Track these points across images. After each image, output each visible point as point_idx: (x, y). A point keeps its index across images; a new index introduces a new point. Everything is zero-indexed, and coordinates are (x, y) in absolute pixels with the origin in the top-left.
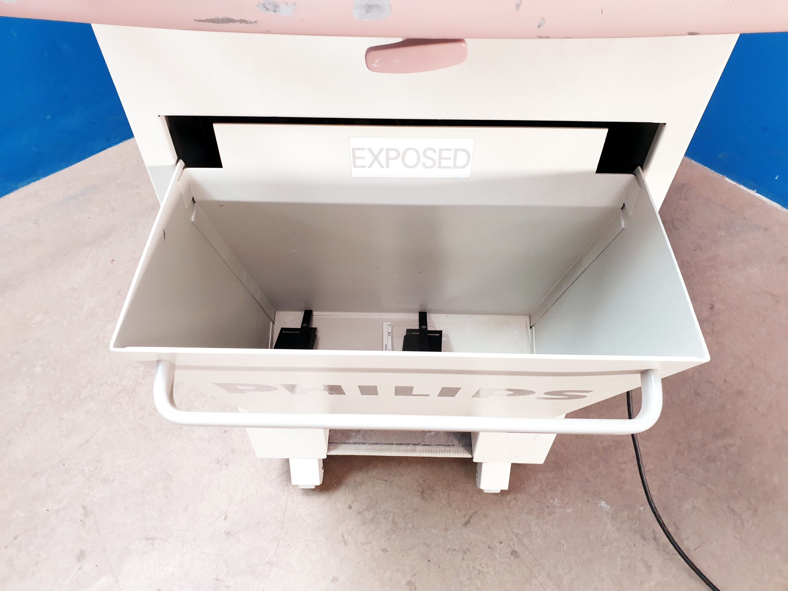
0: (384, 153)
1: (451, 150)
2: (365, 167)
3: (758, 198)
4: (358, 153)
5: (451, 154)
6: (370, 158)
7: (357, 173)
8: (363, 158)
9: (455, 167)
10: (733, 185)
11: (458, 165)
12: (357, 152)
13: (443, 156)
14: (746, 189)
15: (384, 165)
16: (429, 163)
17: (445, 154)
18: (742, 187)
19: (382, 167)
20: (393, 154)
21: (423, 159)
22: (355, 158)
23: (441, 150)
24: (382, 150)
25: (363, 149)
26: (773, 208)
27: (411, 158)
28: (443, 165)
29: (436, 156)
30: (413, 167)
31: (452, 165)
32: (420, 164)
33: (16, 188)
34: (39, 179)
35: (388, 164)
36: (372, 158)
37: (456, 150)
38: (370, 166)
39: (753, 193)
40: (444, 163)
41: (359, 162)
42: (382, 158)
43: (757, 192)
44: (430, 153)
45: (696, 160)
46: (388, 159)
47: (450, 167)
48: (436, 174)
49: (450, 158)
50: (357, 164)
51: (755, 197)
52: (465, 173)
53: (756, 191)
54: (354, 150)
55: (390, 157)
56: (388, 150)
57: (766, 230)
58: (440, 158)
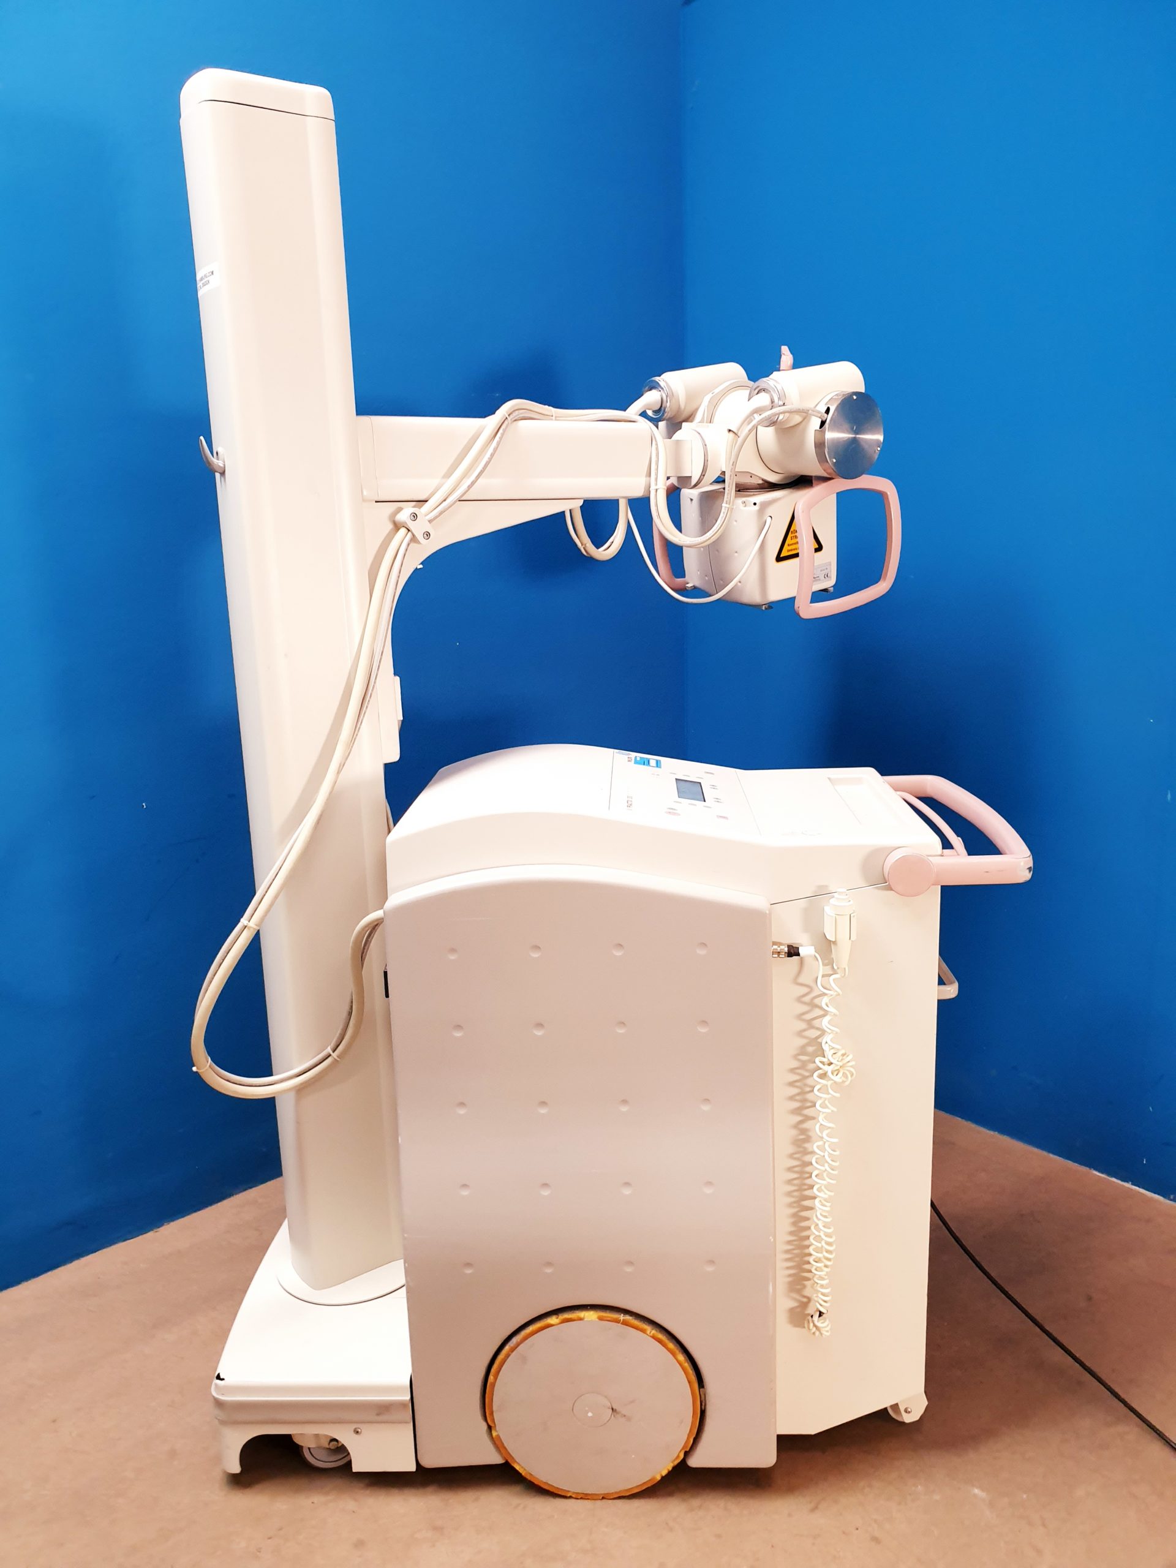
33: (230, 1195)
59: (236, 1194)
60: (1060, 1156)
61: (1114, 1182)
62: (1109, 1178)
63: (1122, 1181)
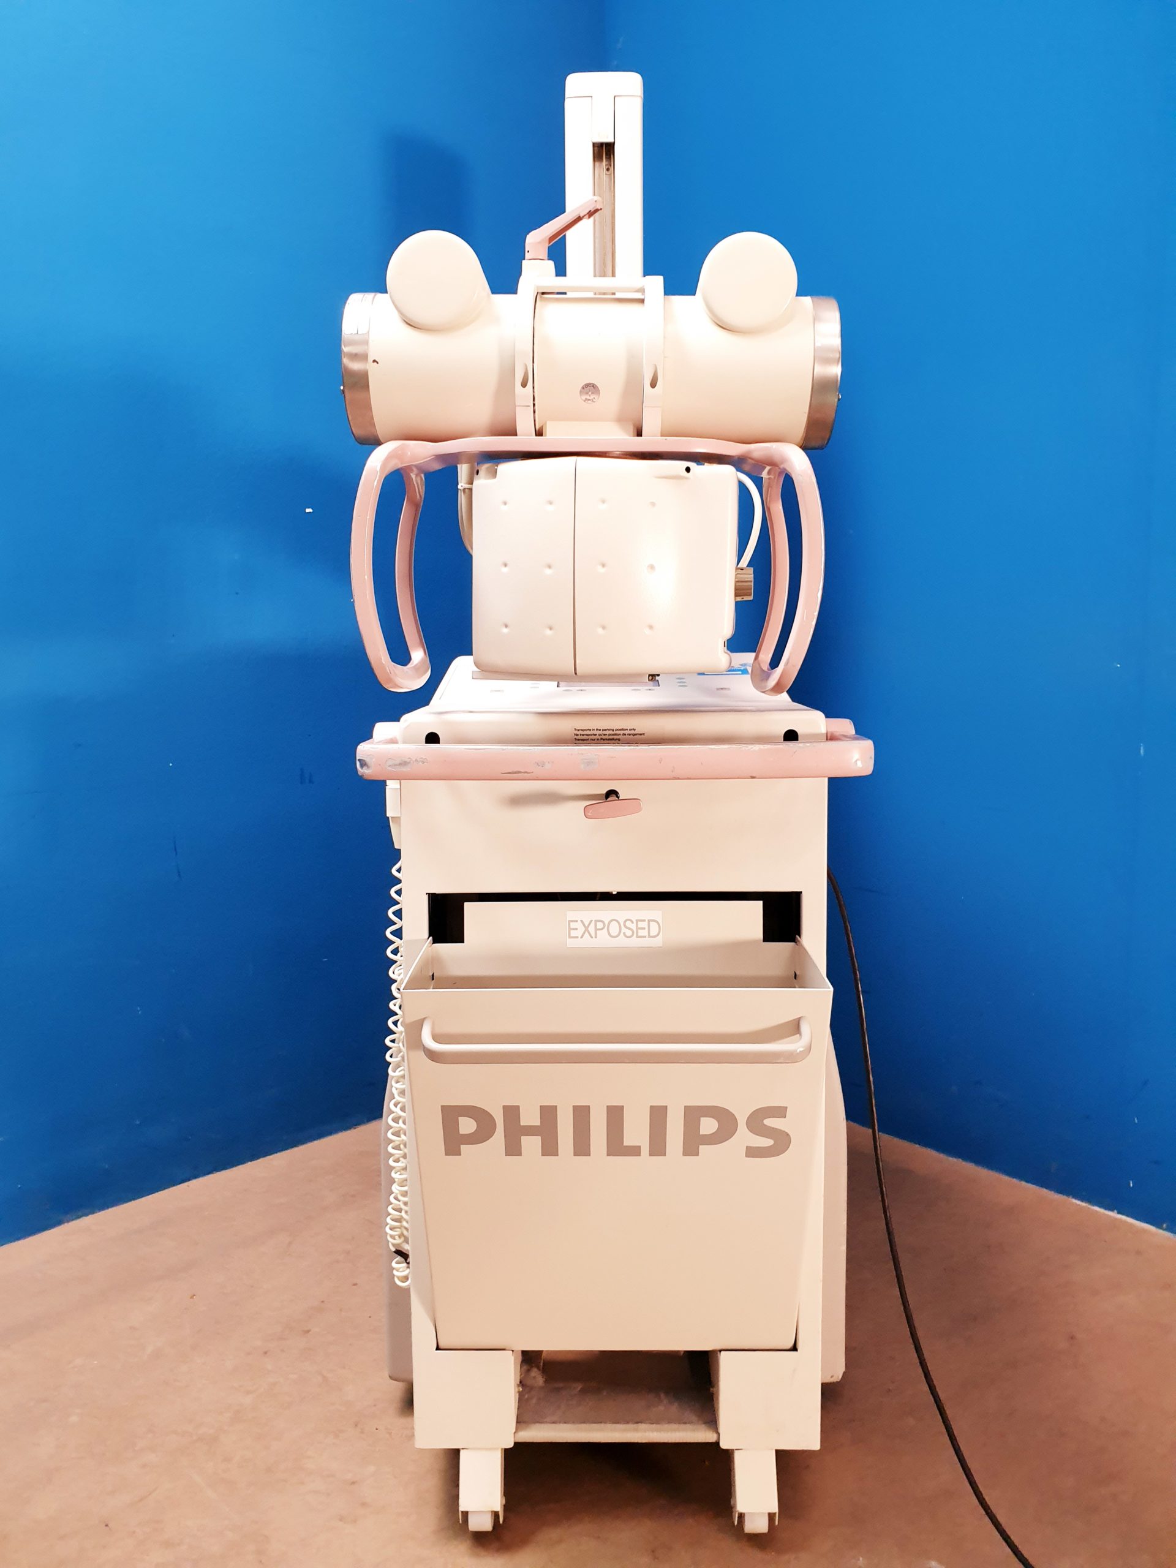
0: (593, 924)
1: (644, 921)
2: (577, 937)
3: (1120, 1220)
4: (573, 925)
5: (645, 924)
6: (582, 929)
7: (571, 943)
8: (577, 929)
9: (650, 936)
10: (1083, 1207)
11: (651, 935)
12: (571, 923)
13: (639, 926)
14: (1102, 1211)
15: (593, 935)
16: (629, 933)
17: (641, 924)
18: (1096, 1208)
19: (592, 937)
20: (600, 925)
21: (624, 930)
22: (570, 929)
23: (637, 921)
24: (591, 921)
25: (577, 921)
26: (1144, 1231)
27: (614, 929)
28: (639, 935)
29: (633, 927)
30: (617, 936)
31: (647, 934)
32: (622, 934)
33: (59, 1223)
34: (93, 1213)
35: (596, 934)
36: (584, 929)
37: (649, 921)
38: (582, 937)
39: (1114, 1214)
40: (641, 933)
41: (573, 933)
42: (592, 929)
43: (1119, 1213)
44: (628, 924)
45: (1027, 1181)
46: (596, 929)
47: (645, 937)
48: (634, 942)
49: (644, 928)
50: (572, 935)
51: (1116, 1219)
52: (658, 942)
53: (1116, 1211)
54: (570, 921)
55: (598, 928)
56: (596, 921)
57: (1138, 1253)
58: (638, 928)
59: (68, 1222)
60: (1033, 1184)
61: (1096, 1211)
62: (1090, 1206)
63: (1106, 1209)
